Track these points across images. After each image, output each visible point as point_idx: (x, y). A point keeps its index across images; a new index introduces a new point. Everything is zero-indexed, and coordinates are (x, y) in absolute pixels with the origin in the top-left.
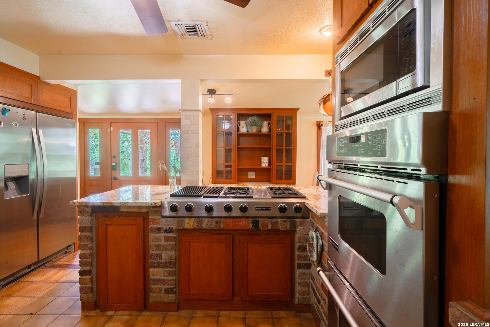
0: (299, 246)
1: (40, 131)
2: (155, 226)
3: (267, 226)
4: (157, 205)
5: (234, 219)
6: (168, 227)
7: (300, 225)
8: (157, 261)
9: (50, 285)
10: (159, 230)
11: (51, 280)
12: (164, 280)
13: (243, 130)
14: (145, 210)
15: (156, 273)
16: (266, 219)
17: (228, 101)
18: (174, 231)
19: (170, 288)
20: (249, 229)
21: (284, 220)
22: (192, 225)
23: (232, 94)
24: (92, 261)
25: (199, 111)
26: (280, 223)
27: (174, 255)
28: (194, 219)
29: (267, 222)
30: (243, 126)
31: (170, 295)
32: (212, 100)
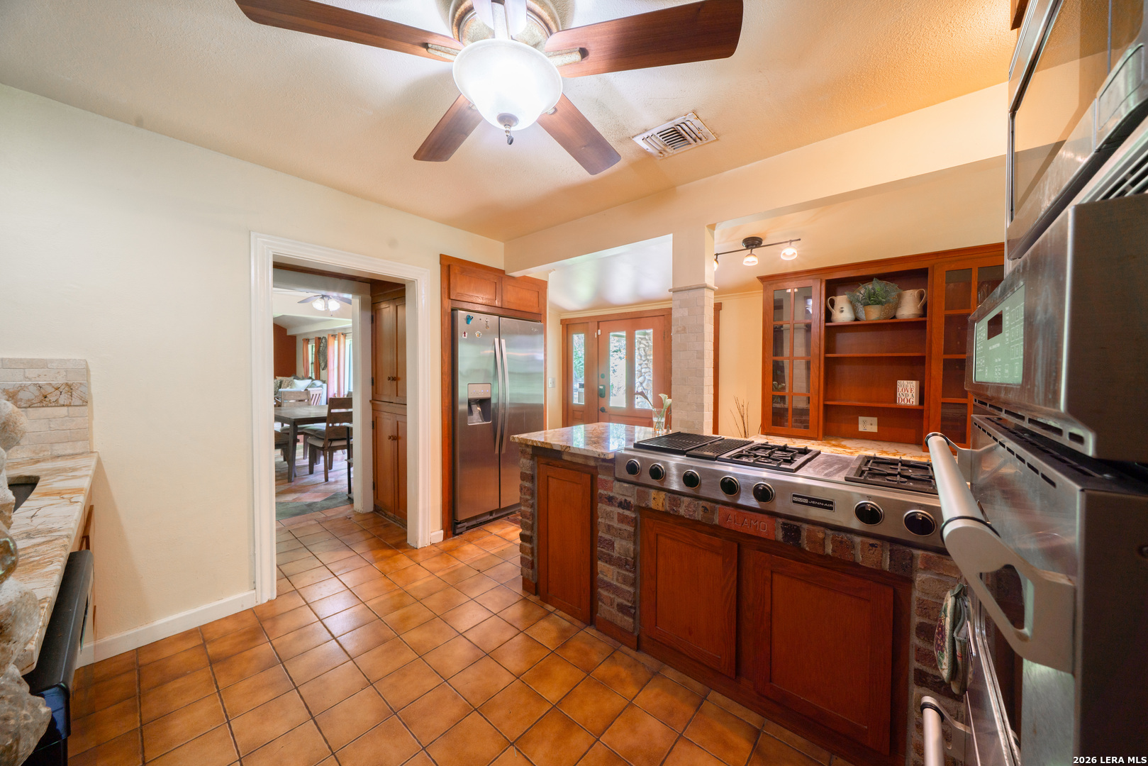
0: (920, 623)
1: (503, 341)
2: (606, 492)
3: (823, 545)
4: (606, 457)
5: (742, 511)
6: (623, 498)
7: (926, 569)
8: (607, 552)
9: (505, 543)
10: (610, 500)
11: (507, 537)
12: (617, 588)
13: (843, 314)
14: (592, 463)
15: (607, 572)
16: (822, 529)
17: (789, 256)
18: (632, 507)
19: (626, 606)
20: (776, 541)
21: (872, 541)
22: (660, 504)
23: (800, 240)
24: (533, 524)
25: (705, 287)
26: (859, 547)
27: (632, 549)
28: (664, 493)
29: (821, 535)
30: (842, 308)
31: (625, 617)
32: (751, 261)
